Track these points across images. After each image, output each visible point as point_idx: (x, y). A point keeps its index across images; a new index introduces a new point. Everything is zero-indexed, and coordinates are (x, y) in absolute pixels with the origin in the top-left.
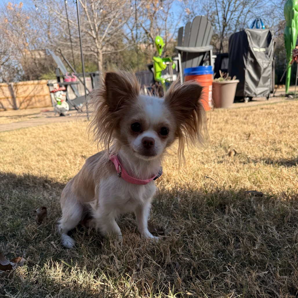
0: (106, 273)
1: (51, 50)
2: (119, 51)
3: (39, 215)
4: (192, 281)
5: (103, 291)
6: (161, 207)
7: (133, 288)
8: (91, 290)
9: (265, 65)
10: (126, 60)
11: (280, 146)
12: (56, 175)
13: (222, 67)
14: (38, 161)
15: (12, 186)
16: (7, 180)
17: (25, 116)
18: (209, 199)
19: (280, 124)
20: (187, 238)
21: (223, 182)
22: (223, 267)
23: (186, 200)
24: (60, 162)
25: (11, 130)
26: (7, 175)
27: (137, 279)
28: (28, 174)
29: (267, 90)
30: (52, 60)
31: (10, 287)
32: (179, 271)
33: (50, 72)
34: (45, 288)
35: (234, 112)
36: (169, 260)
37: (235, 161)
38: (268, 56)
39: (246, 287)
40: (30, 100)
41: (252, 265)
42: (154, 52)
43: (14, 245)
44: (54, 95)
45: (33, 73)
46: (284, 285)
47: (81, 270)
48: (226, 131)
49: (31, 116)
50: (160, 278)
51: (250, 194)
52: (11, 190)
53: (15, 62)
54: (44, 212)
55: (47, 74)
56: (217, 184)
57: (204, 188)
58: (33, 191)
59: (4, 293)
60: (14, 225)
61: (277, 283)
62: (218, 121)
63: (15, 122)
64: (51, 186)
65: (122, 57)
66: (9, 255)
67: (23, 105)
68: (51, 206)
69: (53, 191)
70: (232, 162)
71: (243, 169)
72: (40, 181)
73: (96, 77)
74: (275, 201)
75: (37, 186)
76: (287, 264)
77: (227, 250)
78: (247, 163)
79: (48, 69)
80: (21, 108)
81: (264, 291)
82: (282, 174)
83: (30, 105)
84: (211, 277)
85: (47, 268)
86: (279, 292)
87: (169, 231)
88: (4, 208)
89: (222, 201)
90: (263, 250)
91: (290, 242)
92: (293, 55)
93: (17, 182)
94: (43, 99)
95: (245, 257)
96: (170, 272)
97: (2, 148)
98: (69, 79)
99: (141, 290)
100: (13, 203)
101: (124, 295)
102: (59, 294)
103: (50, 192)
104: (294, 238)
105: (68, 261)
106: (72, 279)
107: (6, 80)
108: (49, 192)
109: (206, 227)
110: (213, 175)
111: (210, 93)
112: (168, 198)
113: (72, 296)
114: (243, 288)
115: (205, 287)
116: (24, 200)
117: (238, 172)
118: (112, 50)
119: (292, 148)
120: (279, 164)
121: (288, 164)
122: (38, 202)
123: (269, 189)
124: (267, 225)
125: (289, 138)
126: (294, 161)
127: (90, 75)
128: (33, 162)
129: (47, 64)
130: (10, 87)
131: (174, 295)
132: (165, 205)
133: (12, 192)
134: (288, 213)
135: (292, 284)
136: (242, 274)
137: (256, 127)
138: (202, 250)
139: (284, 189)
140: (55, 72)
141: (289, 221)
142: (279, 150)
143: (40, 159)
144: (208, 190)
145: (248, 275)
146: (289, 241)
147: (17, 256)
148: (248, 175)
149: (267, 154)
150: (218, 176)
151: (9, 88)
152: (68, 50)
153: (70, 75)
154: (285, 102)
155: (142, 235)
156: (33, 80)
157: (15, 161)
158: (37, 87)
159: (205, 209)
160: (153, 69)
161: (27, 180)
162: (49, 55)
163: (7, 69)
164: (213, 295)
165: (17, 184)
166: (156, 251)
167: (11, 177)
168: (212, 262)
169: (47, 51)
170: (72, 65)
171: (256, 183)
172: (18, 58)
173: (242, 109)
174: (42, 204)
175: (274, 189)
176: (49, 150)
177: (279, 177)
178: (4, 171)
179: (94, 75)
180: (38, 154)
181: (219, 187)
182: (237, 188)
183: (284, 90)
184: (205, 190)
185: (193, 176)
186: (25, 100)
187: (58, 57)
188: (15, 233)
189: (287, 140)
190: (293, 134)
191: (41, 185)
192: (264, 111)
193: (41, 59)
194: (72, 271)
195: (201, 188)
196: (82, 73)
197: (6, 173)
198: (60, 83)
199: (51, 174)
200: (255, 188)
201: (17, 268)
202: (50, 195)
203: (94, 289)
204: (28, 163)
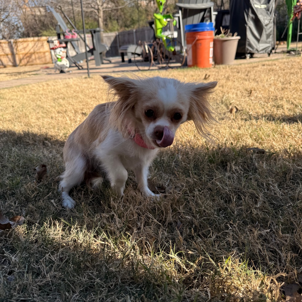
0: (106, 231)
1: (51, 7)
2: (119, 7)
3: (39, 173)
4: (193, 239)
5: (103, 250)
6: (163, 165)
7: (133, 247)
8: (91, 249)
9: (266, 22)
10: (126, 17)
11: (282, 102)
12: (55, 132)
13: (223, 24)
14: (38, 119)
15: (11, 144)
16: (6, 137)
17: (25, 73)
18: (210, 157)
19: (282, 80)
20: (188, 196)
21: (225, 139)
22: (225, 226)
23: (188, 158)
24: (60, 119)
25: (11, 87)
26: (6, 132)
27: (138, 238)
28: (28, 131)
29: (269, 47)
30: (52, 17)
31: (9, 246)
32: (180, 229)
33: (50, 29)
34: (44, 247)
35: (235, 68)
36: (170, 218)
37: (236, 118)
38: (269, 13)
39: (248, 245)
40: (30, 57)
41: (254, 223)
42: (155, 9)
43: (13, 204)
44: (55, 52)
45: (33, 30)
46: (287, 243)
47: (81, 229)
48: (228, 88)
49: (30, 73)
50: (161, 237)
51: (252, 151)
52: (11, 148)
53: (15, 18)
54: (43, 170)
55: (47, 31)
56: (218, 141)
57: (206, 146)
58: (33, 149)
59: (3, 253)
60: (13, 183)
61: (280, 241)
62: (220, 77)
63: (15, 79)
64: (51, 144)
65: (122, 13)
66: (8, 214)
67: (23, 62)
68: (51, 164)
69: (53, 149)
70: (234, 119)
71: (245, 126)
72: (40, 139)
73: (97, 33)
74: (277, 158)
75: (36, 143)
76: (289, 222)
77: (229, 208)
78: (248, 120)
79: (48, 26)
80: (21, 64)
81: (266, 250)
82: (283, 131)
83: (30, 62)
84: (213, 236)
85: (47, 227)
86: (281, 250)
87: (170, 189)
88: (3, 166)
89: (223, 159)
90: (265, 208)
91: (293, 199)
92: (294, 11)
93: (17, 139)
94: (43, 56)
95: (246, 216)
96: (171, 231)
97: (2, 105)
98: (69, 36)
99: (142, 249)
100: (12, 161)
101: (124, 254)
102: (59, 253)
103: (50, 149)
104: (296, 195)
105: (69, 220)
106: (72, 238)
107: (6, 36)
108: (48, 149)
109: (208, 184)
110: (215, 133)
111: (211, 50)
112: (169, 155)
113: (72, 255)
114: (245, 246)
115: (207, 245)
116: (23, 158)
117: (239, 129)
118: (113, 6)
119: (294, 105)
120: (280, 120)
121: (290, 121)
122: (38, 160)
123: (271, 146)
124: (270, 183)
125: (290, 94)
126: (295, 117)
127: (91, 32)
128: (33, 120)
129: (47, 21)
130: (10, 44)
131: (175, 254)
132: (166, 163)
133: (11, 149)
134: (290, 170)
135: (295, 242)
136: (244, 232)
137: (258, 84)
138: (203, 208)
139: (286, 146)
140: (55, 29)
141: (292, 178)
142: (281, 106)
143: (39, 116)
144: (210, 147)
145: (251, 234)
146: (291, 199)
147: (16, 215)
148: (250, 132)
149: (269, 111)
150: (220, 133)
151: (8, 45)
152: (68, 6)
153: (70, 31)
154: (286, 58)
155: (143, 193)
156: (33, 36)
157: (15, 119)
158: (37, 44)
159: (206, 166)
160: (153, 26)
161: (26, 138)
162: (49, 11)
163: (7, 26)
164: (214, 254)
165: (16, 142)
166: (157, 209)
167: (10, 134)
168: (214, 220)
169: (47, 8)
170: (72, 22)
171: (258, 140)
172: (19, 14)
173: (243, 66)
174: (42, 162)
175: (276, 146)
176: (49, 107)
177: (281, 134)
178: (3, 129)
179: (95, 32)
180: (38, 111)
181: (220, 144)
182: (238, 145)
183: (286, 46)
184: (206, 147)
185: (194, 133)
186: (25, 57)
187: (58, 14)
188: (15, 191)
189: (289, 97)
190: (295, 90)
191: (41, 143)
192: (265, 67)
193: (42, 16)
194: (72, 230)
195: (202, 145)
196: (82, 30)
197: (5, 130)
198: (60, 40)
199: (51, 132)
200: (257, 145)
201: (16, 227)
202: (50, 153)
203: (94, 248)
204: (27, 120)
